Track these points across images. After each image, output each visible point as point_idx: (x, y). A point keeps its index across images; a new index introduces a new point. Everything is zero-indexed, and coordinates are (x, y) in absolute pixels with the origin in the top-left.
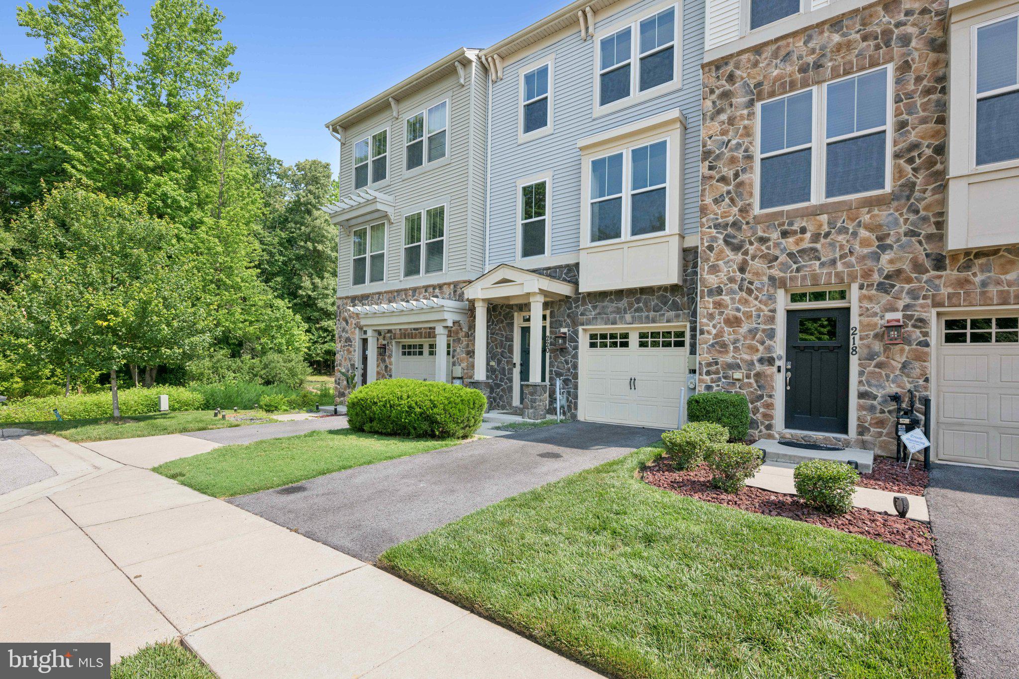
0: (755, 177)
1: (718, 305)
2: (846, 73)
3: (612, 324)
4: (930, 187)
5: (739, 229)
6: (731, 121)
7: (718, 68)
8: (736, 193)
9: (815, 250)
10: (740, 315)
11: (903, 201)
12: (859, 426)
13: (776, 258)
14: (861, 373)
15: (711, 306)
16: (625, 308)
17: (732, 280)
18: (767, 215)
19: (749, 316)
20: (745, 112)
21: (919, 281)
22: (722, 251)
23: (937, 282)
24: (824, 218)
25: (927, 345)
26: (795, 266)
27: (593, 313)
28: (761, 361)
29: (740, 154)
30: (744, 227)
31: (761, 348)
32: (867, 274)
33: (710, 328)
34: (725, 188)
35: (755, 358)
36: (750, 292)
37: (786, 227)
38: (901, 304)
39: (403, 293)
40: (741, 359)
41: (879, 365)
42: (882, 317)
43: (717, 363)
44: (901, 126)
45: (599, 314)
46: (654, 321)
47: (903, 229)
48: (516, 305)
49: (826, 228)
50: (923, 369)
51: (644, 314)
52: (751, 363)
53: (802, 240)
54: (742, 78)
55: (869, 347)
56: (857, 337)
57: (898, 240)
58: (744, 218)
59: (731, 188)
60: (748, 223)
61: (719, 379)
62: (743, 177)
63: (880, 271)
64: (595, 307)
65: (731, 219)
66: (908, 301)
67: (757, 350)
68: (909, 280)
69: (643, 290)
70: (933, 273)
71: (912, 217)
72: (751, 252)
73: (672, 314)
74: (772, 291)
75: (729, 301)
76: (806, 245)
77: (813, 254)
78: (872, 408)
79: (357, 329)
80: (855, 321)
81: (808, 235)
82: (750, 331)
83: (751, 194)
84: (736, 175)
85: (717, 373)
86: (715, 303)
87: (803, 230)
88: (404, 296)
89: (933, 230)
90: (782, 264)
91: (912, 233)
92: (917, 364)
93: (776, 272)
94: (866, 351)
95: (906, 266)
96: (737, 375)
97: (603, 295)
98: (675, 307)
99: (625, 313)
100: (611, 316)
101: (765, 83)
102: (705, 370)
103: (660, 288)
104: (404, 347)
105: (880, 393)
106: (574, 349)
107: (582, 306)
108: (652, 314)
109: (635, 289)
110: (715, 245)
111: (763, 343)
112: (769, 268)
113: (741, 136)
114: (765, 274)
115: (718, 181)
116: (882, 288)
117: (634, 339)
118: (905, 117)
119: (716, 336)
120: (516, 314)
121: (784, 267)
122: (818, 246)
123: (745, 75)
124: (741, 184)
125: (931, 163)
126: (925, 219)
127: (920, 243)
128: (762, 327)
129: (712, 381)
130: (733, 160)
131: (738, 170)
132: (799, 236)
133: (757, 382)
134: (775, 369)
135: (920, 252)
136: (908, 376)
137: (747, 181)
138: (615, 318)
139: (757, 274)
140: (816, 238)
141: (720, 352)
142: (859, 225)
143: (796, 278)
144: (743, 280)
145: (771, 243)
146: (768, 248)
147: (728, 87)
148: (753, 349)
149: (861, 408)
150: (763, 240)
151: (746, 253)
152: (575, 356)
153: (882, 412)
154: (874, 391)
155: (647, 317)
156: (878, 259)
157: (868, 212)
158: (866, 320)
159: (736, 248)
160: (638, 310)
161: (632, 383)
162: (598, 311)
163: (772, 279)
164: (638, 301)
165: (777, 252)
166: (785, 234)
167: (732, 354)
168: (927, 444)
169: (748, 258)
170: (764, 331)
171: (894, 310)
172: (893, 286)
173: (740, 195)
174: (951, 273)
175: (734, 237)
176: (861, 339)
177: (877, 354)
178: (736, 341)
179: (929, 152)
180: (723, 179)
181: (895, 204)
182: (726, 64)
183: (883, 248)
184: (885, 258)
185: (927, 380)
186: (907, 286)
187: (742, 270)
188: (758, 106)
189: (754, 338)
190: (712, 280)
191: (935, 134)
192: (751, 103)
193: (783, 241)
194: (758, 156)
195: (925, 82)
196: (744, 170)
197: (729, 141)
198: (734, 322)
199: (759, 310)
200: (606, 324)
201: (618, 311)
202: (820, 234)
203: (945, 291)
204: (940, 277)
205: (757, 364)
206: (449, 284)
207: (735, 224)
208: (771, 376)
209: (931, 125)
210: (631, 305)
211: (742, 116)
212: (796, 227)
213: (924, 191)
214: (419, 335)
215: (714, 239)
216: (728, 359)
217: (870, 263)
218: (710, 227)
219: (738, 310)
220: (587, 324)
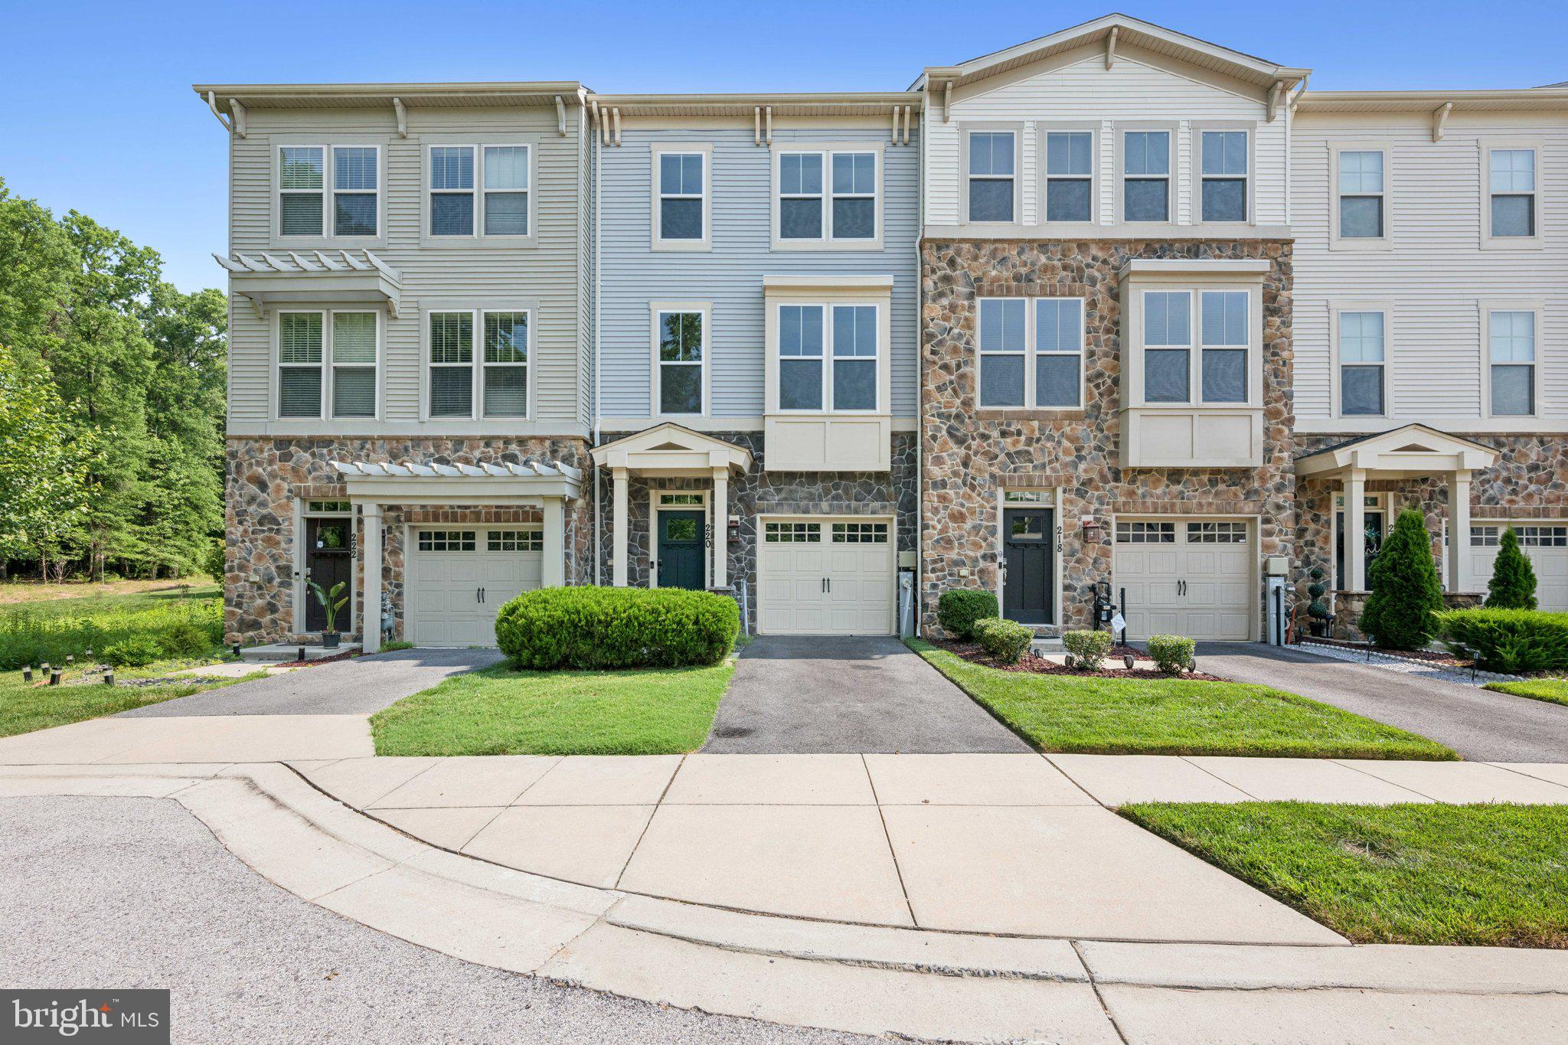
0: (976, 371)
1: (943, 499)
2: (1052, 294)
3: (804, 512)
4: (1111, 412)
5: (962, 422)
6: (953, 308)
7: (939, 248)
8: (958, 384)
9: (1028, 452)
10: (964, 510)
11: (1093, 420)
12: (1065, 615)
13: (996, 457)
14: (1065, 568)
15: (936, 499)
16: (820, 495)
17: (955, 474)
18: (988, 412)
19: (973, 512)
20: (966, 303)
21: (1104, 490)
22: (946, 443)
23: (1115, 491)
24: (1035, 424)
25: (1110, 544)
26: (1012, 466)
27: (776, 498)
28: (984, 557)
29: (962, 345)
30: (967, 420)
31: (984, 544)
32: (1069, 480)
33: (935, 523)
34: (948, 378)
35: (979, 554)
36: (973, 488)
37: (1004, 427)
38: (1092, 508)
39: (430, 443)
40: (965, 555)
41: (1078, 561)
42: (1080, 519)
43: (942, 560)
44: (1091, 354)
45: (786, 499)
46: (856, 512)
47: (1093, 444)
48: (654, 480)
49: (1037, 434)
50: (1108, 564)
51: (845, 503)
52: (975, 560)
53: (1018, 442)
54: (963, 268)
55: (1071, 545)
56: (1062, 536)
57: (1090, 453)
58: (966, 412)
59: (953, 377)
60: (970, 417)
61: (945, 577)
62: (964, 369)
63: (1078, 478)
64: (779, 491)
65: (954, 411)
66: (1097, 506)
67: (981, 547)
68: (1097, 489)
69: (842, 475)
70: (1112, 483)
71: (1100, 435)
72: (974, 447)
73: (877, 504)
74: (993, 488)
75: (953, 496)
76: (1021, 447)
77: (1026, 455)
78: (1073, 600)
79: (297, 500)
80: (1059, 521)
81: (1023, 438)
82: (974, 527)
83: (973, 389)
84: (959, 366)
85: (943, 570)
86: (939, 496)
87: (1019, 433)
88: (432, 450)
89: (1112, 447)
90: (1001, 462)
91: (1099, 449)
92: (1103, 560)
93: (995, 470)
94: (1068, 548)
95: (1095, 476)
96: (964, 572)
97: (791, 476)
98: (880, 496)
99: (820, 500)
100: (803, 503)
101: (985, 280)
102: (930, 568)
103: (862, 474)
104: (422, 536)
105: (1078, 585)
106: (749, 543)
107: (761, 487)
108: (853, 503)
109: (833, 473)
110: (939, 435)
111: (985, 540)
112: (990, 465)
113: (963, 326)
114: (986, 471)
115: (940, 368)
116: (1081, 493)
117: (826, 532)
118: (1093, 347)
119: (942, 531)
120: (652, 492)
121: (1003, 467)
122: (1031, 449)
123: (966, 265)
124: (963, 376)
125: (1111, 392)
126: (1107, 438)
127: (1104, 457)
128: (985, 523)
129: (938, 579)
130: (955, 350)
131: (959, 362)
132: (1016, 437)
133: (980, 578)
134: (996, 565)
135: (1105, 464)
136: (1098, 570)
137: (969, 374)
138: (808, 505)
139: (979, 470)
140: (1029, 441)
141: (946, 548)
142: (1063, 434)
143: (1014, 477)
144: (966, 474)
145: (991, 441)
146: (989, 445)
147: (949, 272)
148: (976, 546)
149: (1065, 599)
150: (985, 437)
151: (969, 448)
152: (752, 552)
153: (1081, 602)
154: (1074, 583)
155: (848, 507)
156: (1076, 468)
157: (1069, 425)
158: (1068, 520)
159: (960, 441)
160: (836, 498)
161: (826, 584)
162: (783, 495)
163: (993, 476)
164: (836, 487)
165: (997, 451)
166: (1004, 434)
167: (956, 551)
168: (1125, 625)
169: (971, 453)
170: (987, 527)
171: (1087, 513)
172: (1087, 492)
173: (963, 387)
174: (1123, 485)
175: (957, 430)
176: (1065, 537)
177: (1077, 551)
178: (961, 537)
179: (1109, 382)
180: (945, 367)
181: (1087, 421)
182: (948, 247)
183: (1080, 458)
184: (1082, 466)
185: (1110, 573)
186: (1096, 493)
187: (965, 464)
188: (978, 300)
189: (977, 534)
190: (936, 472)
191: (1114, 368)
192: (971, 296)
193: (1002, 440)
194: (979, 352)
195: (1106, 322)
196: (966, 363)
197: (951, 329)
198: (958, 518)
199: (982, 506)
200: (795, 513)
201: (811, 498)
202: (1032, 438)
203: (1121, 499)
204: (1117, 487)
205: (981, 561)
206: (541, 439)
207: (958, 416)
208: (994, 572)
209: (1110, 359)
210: (827, 492)
211: (963, 306)
212: (1013, 429)
213: (1107, 414)
214: (473, 516)
215: (938, 429)
216: (953, 555)
217: (1071, 470)
218: (933, 415)
219: (962, 505)
220: (768, 512)
